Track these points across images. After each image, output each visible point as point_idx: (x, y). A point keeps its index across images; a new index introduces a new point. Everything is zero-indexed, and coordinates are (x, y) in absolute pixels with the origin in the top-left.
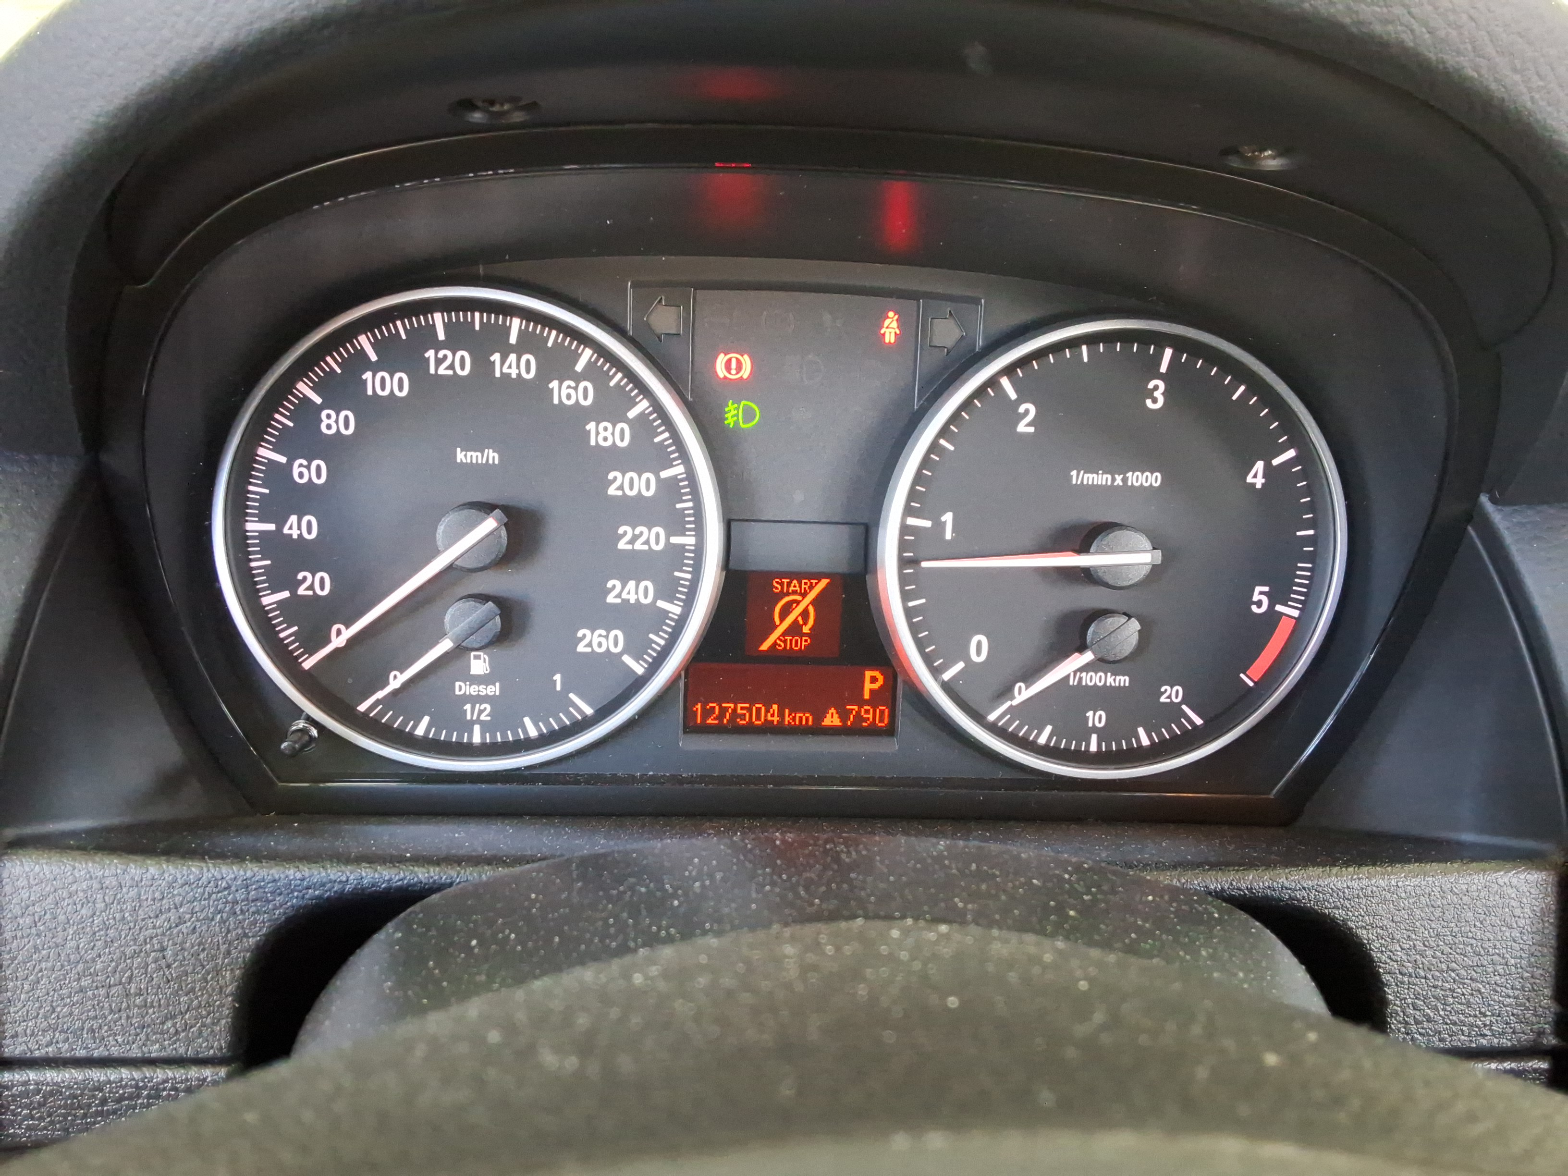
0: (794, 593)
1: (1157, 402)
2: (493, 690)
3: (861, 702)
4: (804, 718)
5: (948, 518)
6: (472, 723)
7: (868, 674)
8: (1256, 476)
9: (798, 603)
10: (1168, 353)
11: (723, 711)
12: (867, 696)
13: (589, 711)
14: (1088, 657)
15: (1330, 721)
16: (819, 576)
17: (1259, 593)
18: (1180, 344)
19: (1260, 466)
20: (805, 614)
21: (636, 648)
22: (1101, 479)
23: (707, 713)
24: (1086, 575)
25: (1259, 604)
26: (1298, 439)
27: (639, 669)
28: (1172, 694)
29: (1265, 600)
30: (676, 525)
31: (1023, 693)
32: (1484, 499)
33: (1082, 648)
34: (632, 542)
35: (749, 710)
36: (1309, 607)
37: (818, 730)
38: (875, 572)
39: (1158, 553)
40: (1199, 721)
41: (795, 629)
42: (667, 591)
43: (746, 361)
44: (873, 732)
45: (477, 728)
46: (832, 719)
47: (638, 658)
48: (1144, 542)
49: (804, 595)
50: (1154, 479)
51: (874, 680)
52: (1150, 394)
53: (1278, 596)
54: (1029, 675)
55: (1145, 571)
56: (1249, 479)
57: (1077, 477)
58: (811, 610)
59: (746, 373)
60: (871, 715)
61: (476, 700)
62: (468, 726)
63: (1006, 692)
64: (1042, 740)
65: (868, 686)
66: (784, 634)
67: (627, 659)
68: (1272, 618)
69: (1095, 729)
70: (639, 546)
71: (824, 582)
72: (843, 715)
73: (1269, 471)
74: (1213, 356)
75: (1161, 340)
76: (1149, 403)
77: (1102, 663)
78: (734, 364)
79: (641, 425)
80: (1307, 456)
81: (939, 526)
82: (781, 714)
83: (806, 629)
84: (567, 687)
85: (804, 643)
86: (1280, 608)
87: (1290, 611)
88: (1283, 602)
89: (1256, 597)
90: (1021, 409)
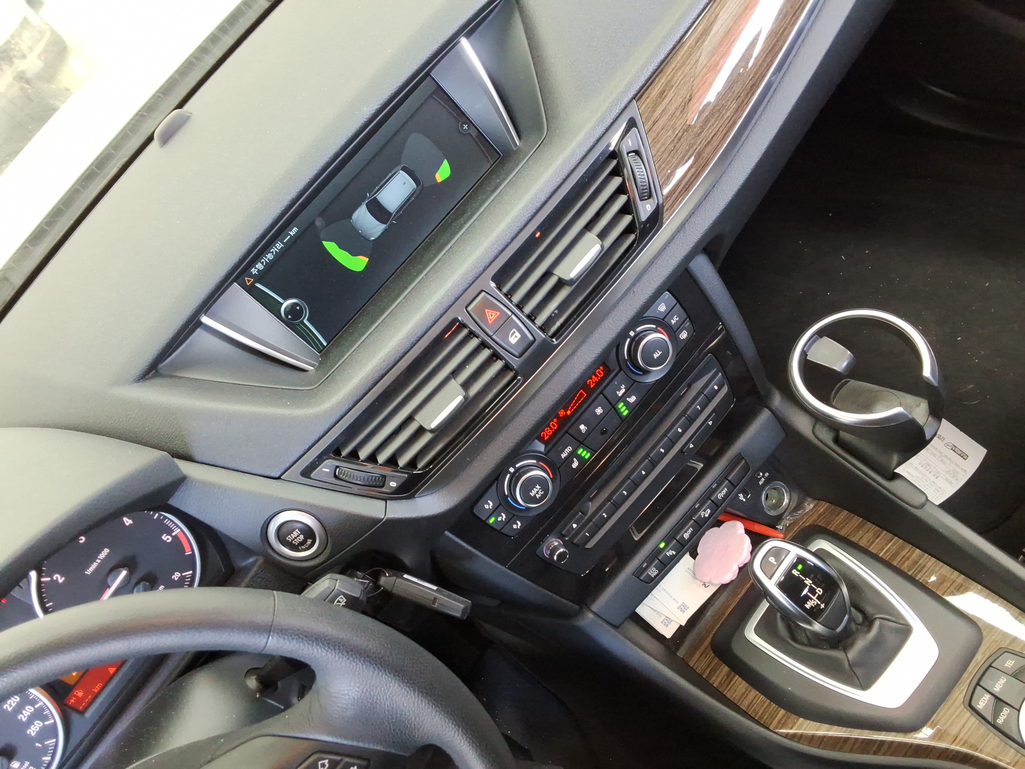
17: (165, 537)
22: (94, 566)
25: (168, 539)
28: (177, 576)
34: (10, 707)
39: (125, 569)
40: (191, 572)
48: (119, 571)
50: (106, 551)
53: (169, 531)
56: (127, 524)
57: (89, 571)
70: (13, 705)
84: (42, 743)
86: (173, 534)
87: (176, 532)
88: (173, 532)
89: (165, 539)
90: (55, 578)
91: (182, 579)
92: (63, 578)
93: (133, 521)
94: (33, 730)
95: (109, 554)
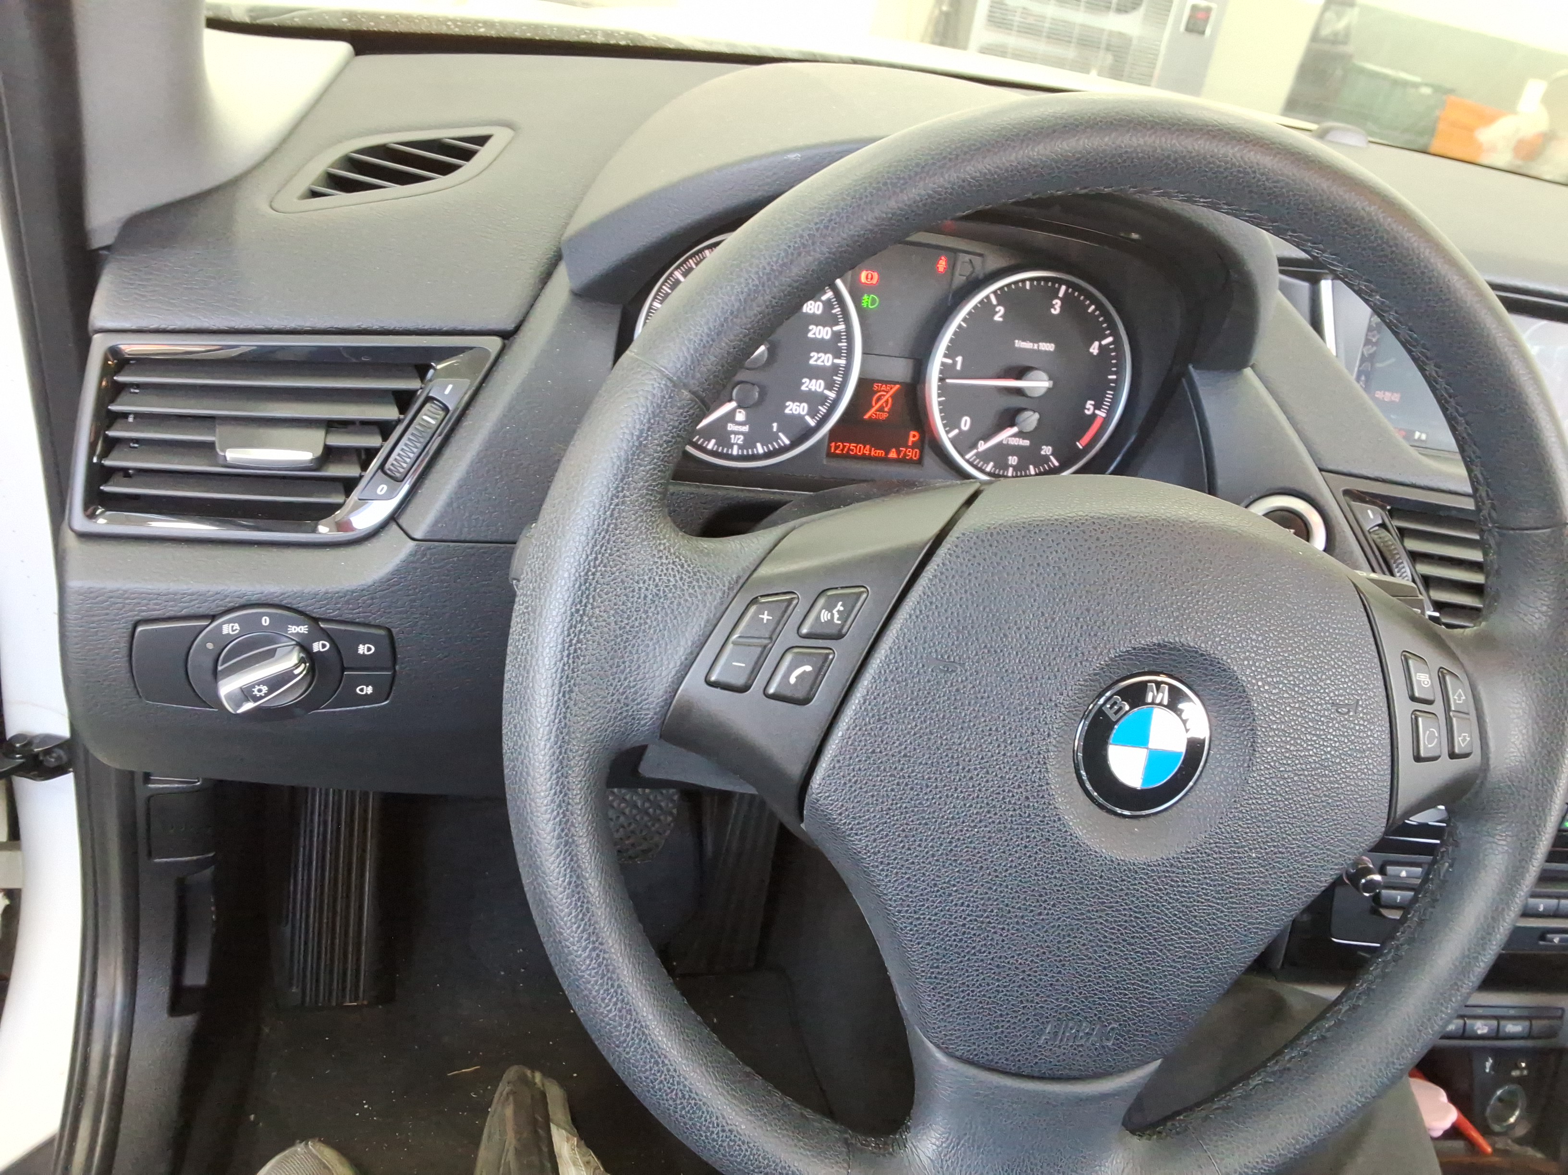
0: (884, 391)
1: (1056, 311)
2: (745, 429)
3: (907, 447)
4: (880, 453)
5: (959, 359)
6: (733, 444)
7: (912, 433)
8: (1094, 349)
9: (884, 395)
10: (1063, 288)
11: (844, 447)
12: (910, 444)
13: (787, 442)
14: (1015, 430)
15: (1119, 458)
16: (895, 383)
17: (1090, 404)
18: (1069, 284)
19: (1096, 344)
20: (887, 402)
21: (812, 413)
22: (1028, 345)
23: (837, 448)
24: (1019, 392)
25: (1088, 409)
26: (1115, 333)
27: (812, 423)
28: (1047, 450)
29: (1092, 408)
30: (837, 355)
31: (982, 446)
32: (1191, 367)
33: (1012, 425)
34: (816, 361)
35: (856, 447)
36: (1111, 412)
37: (885, 460)
38: (924, 382)
39: (1051, 382)
40: (1057, 464)
41: (881, 409)
42: (829, 386)
43: (876, 275)
44: (911, 462)
45: (735, 447)
46: (893, 454)
47: (813, 417)
48: (1044, 376)
49: (887, 392)
50: (1049, 347)
51: (914, 436)
52: (1053, 306)
53: (1097, 407)
54: (986, 438)
55: (1043, 391)
56: (1091, 350)
57: (1019, 344)
58: (890, 400)
59: (875, 281)
60: (913, 454)
61: (736, 433)
62: (731, 446)
63: (974, 446)
64: (988, 469)
65: (911, 439)
66: (877, 410)
67: (808, 418)
68: (1094, 416)
69: (1011, 466)
70: (819, 363)
71: (898, 386)
72: (898, 452)
73: (1101, 347)
74: (1082, 291)
75: (1061, 282)
76: (1053, 311)
77: (1020, 434)
78: (870, 276)
79: (828, 305)
80: (1117, 341)
81: (955, 363)
82: (870, 451)
83: (886, 409)
84: (779, 430)
85: (885, 416)
86: (1097, 412)
87: (1101, 414)
88: (1099, 409)
89: (1088, 406)
90: (997, 309)
91: (1046, 459)
92: (1001, 319)
93: (1098, 354)
94: (795, 408)
95: (1050, 352)
